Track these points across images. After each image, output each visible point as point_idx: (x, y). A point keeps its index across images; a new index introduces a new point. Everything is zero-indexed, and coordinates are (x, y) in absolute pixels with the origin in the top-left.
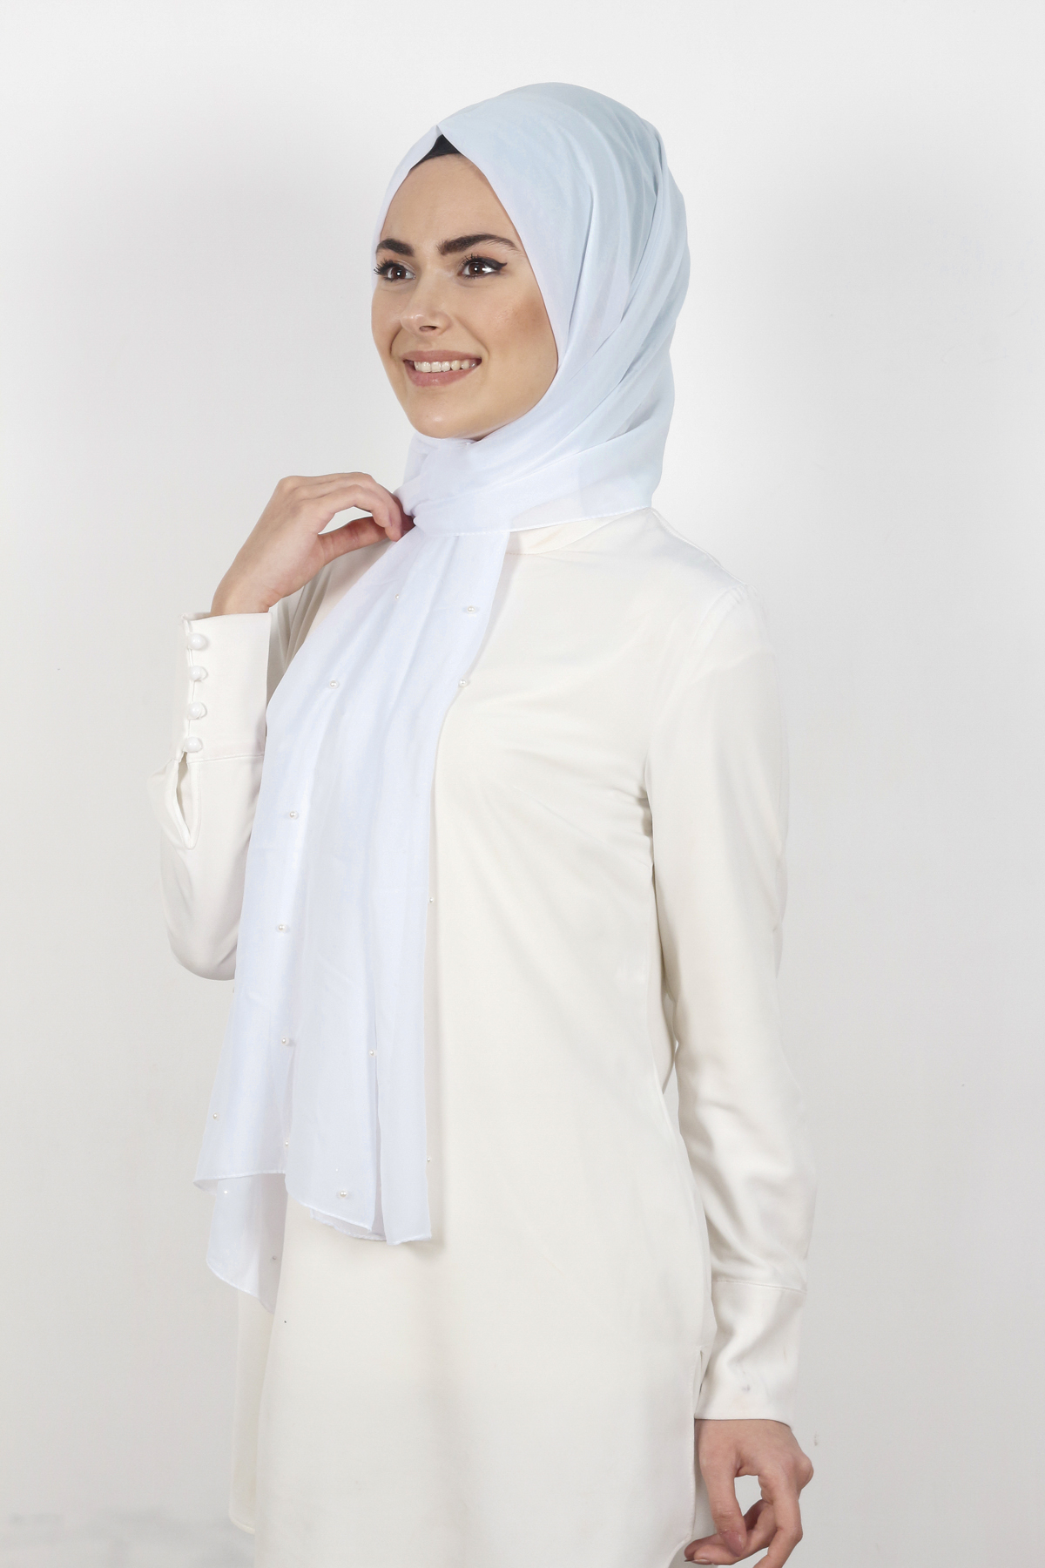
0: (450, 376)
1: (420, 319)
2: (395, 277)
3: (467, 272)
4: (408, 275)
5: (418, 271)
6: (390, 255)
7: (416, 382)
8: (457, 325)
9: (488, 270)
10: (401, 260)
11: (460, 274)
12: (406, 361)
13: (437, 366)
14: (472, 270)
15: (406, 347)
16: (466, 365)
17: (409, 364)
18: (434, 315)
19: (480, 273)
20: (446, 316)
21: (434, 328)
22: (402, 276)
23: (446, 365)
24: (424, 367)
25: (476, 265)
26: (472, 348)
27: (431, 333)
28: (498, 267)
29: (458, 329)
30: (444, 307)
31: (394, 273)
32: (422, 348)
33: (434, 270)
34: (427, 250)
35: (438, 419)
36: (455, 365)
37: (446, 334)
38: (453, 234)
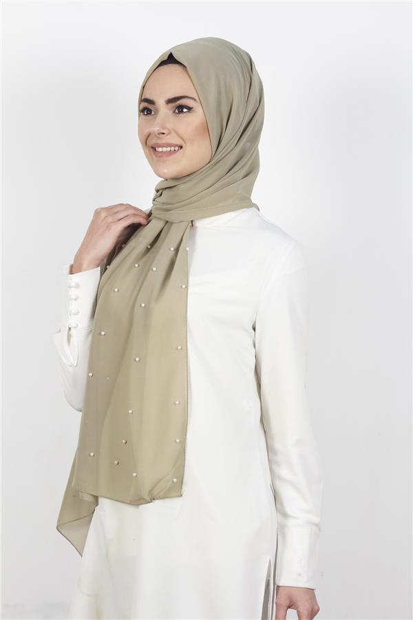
0: (170, 153)
1: (158, 130)
2: (148, 114)
3: (177, 111)
4: (153, 113)
5: (157, 111)
6: (144, 104)
7: (156, 156)
8: (173, 132)
9: (185, 110)
10: (150, 106)
11: (174, 112)
12: (152, 147)
13: (165, 149)
14: (178, 110)
15: (152, 142)
16: (176, 149)
17: (154, 148)
18: (164, 128)
19: (182, 112)
20: (168, 129)
21: (163, 133)
22: (150, 113)
23: (169, 149)
24: (160, 149)
25: (180, 108)
26: (178, 141)
27: (163, 135)
28: (190, 109)
29: (173, 134)
30: (168, 125)
31: (147, 112)
32: (159, 142)
33: (164, 110)
34: (161, 102)
35: (166, 171)
36: (172, 149)
37: (169, 136)
38: (171, 96)
